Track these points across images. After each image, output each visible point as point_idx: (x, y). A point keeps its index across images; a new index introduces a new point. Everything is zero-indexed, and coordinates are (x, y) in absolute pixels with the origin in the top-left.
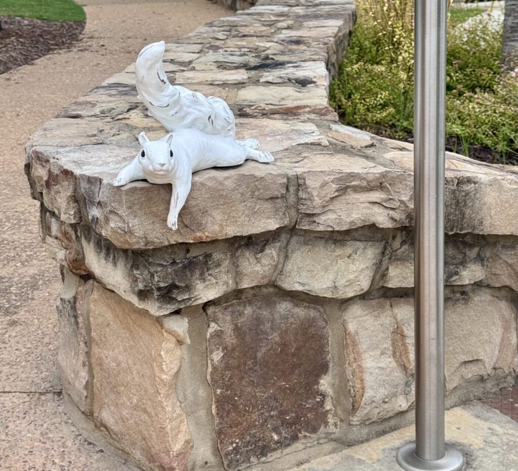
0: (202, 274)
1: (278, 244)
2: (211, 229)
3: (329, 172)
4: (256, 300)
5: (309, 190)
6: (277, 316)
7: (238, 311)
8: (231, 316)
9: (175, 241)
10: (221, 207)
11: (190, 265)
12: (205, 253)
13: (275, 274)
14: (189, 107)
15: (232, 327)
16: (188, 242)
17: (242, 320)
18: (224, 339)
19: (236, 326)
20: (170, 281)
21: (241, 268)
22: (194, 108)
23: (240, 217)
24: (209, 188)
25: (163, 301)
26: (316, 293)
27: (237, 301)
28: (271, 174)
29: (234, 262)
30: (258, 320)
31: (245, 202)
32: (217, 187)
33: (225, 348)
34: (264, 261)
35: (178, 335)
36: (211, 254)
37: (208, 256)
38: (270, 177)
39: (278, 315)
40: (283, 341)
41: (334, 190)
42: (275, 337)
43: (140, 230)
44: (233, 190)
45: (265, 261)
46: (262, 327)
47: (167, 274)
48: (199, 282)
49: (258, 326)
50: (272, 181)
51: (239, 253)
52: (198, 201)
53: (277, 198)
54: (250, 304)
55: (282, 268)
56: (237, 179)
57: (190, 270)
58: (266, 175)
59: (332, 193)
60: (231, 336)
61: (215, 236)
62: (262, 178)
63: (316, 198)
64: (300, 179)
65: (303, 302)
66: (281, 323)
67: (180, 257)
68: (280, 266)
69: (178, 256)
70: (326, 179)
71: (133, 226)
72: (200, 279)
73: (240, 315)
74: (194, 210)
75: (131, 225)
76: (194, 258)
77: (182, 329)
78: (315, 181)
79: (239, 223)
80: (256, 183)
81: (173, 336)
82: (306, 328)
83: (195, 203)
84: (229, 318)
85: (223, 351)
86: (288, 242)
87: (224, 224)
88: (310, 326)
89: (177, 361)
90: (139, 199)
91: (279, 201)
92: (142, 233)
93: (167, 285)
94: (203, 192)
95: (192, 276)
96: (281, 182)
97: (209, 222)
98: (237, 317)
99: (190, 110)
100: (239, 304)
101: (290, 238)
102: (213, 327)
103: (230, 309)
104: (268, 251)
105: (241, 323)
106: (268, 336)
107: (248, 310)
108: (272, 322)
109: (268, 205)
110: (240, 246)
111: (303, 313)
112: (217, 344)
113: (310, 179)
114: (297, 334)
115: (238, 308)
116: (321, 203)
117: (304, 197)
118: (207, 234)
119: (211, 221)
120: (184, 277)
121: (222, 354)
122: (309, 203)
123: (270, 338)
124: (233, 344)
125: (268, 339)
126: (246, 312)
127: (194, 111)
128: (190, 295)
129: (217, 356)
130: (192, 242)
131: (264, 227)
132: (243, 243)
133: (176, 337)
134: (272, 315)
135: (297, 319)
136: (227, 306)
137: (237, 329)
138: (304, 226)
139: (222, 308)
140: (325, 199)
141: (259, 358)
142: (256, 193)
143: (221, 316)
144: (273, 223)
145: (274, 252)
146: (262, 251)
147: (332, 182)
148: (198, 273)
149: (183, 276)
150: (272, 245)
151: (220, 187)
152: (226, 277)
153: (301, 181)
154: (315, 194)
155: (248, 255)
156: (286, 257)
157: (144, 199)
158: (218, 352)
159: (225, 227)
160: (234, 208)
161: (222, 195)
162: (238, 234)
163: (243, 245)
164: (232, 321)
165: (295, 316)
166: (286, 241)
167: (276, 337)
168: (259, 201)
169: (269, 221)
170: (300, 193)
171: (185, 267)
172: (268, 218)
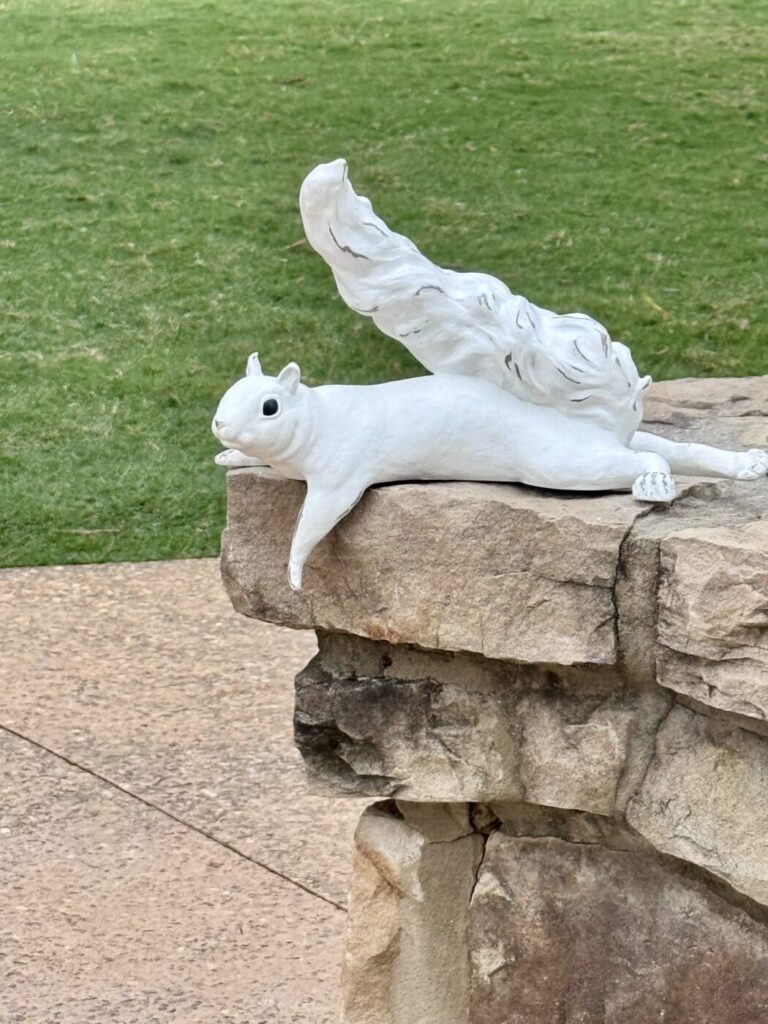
0: (414, 728)
1: (626, 717)
2: (400, 616)
3: (751, 556)
4: (608, 856)
5: (680, 588)
6: (664, 921)
7: (559, 868)
8: (540, 875)
9: (328, 622)
10: (428, 568)
11: (387, 697)
12: (429, 678)
13: (623, 796)
14: (463, 324)
15: (538, 902)
16: (354, 632)
17: (567, 896)
18: (513, 925)
19: (548, 904)
20: (324, 718)
21: (529, 750)
22: (478, 331)
23: (475, 607)
24: (403, 515)
25: (324, 761)
26: (742, 887)
27: (559, 840)
28: (579, 521)
29: (512, 727)
30: (611, 915)
31: (498, 573)
32: (422, 518)
33: (513, 950)
34: (586, 748)
35: (387, 869)
36: (441, 685)
37: (432, 688)
38: (573, 528)
39: (666, 920)
40: (674, 995)
41: (753, 606)
42: (655, 974)
43: (248, 574)
44: (464, 535)
45: (591, 750)
46: (621, 934)
47: (321, 698)
48: (400, 743)
49: (609, 927)
50: (573, 539)
51: (524, 709)
52: (375, 541)
53: (584, 585)
54: (593, 861)
55: (640, 785)
56: (481, 512)
57: (384, 708)
58: (562, 521)
59: (746, 613)
60: (535, 927)
61: (408, 635)
62: (552, 525)
63: (692, 614)
64: (666, 554)
65: (739, 910)
66: (671, 942)
67: (367, 671)
68: (634, 777)
69: (362, 665)
70: (732, 571)
71: (235, 561)
72: (408, 739)
73: (563, 879)
74: (366, 558)
75: (230, 557)
76: (401, 682)
77: (399, 856)
78: (700, 568)
79: (472, 621)
80: (538, 535)
81: (375, 864)
82: (738, 983)
83: (366, 543)
84: (533, 877)
85: (507, 954)
86: (661, 721)
87: (433, 612)
88: (753, 983)
89: (384, 931)
90: (258, 504)
91: (588, 593)
92: (252, 581)
93: (315, 722)
94: (389, 522)
95: (387, 723)
96: (600, 547)
97: (397, 597)
98: (553, 880)
99: (469, 333)
100: (562, 852)
101: (668, 711)
102: (487, 883)
103: (537, 855)
104: (595, 725)
105: (567, 902)
106: (635, 964)
107: (586, 877)
108: (650, 933)
109: (563, 599)
110: (527, 692)
111: (736, 938)
112: (495, 932)
113: (688, 562)
114: (713, 991)
115: (558, 860)
116: (710, 632)
117: (668, 605)
118: (390, 624)
119: (401, 597)
120: (365, 720)
121: (500, 961)
122: (679, 624)
123: (640, 972)
124: (537, 948)
125: (635, 975)
126: (580, 879)
127: (478, 337)
128: (384, 769)
129: (489, 961)
130: (362, 634)
131: (547, 652)
132: (535, 686)
133: (380, 871)
134: (653, 912)
135: (716, 950)
136: (529, 844)
137: (552, 915)
138: (677, 683)
139: (517, 843)
140: (724, 623)
141: (608, 1013)
142: (537, 561)
143: (514, 864)
144: (571, 647)
145: (613, 734)
146: (584, 720)
147: (751, 583)
148: (402, 723)
149: (361, 716)
150: (609, 712)
151: (429, 520)
152: (484, 758)
153: (666, 561)
154: (692, 601)
155: (547, 720)
156: (654, 758)
157: (269, 506)
158: (492, 951)
159: (435, 621)
160: (460, 580)
161: (432, 541)
162: (470, 648)
163: (536, 691)
164: (543, 888)
165: (713, 939)
166: (656, 717)
167: (658, 976)
168: (543, 583)
169: (566, 639)
170: (663, 592)
171: (371, 697)
172: (563, 632)
